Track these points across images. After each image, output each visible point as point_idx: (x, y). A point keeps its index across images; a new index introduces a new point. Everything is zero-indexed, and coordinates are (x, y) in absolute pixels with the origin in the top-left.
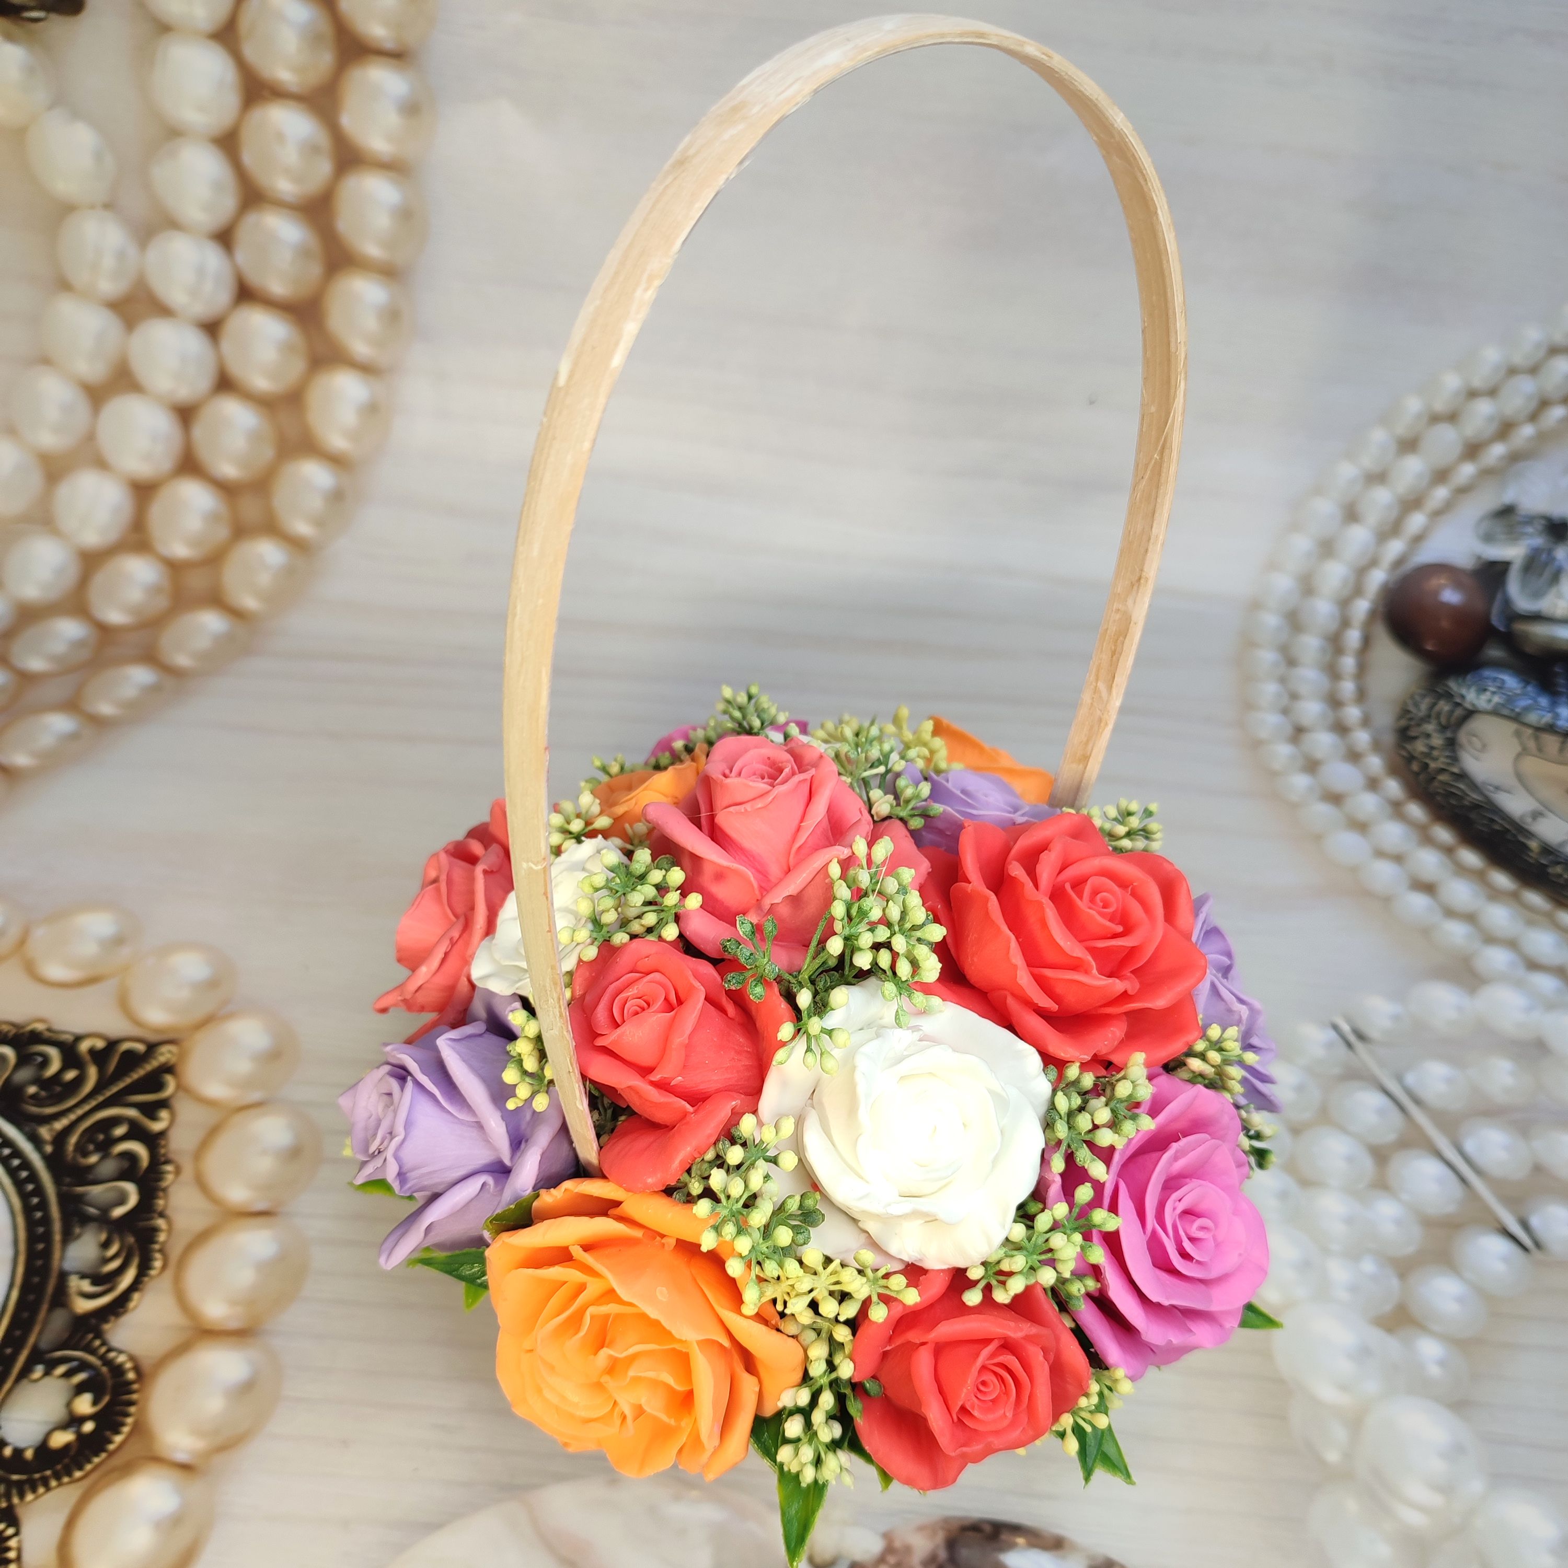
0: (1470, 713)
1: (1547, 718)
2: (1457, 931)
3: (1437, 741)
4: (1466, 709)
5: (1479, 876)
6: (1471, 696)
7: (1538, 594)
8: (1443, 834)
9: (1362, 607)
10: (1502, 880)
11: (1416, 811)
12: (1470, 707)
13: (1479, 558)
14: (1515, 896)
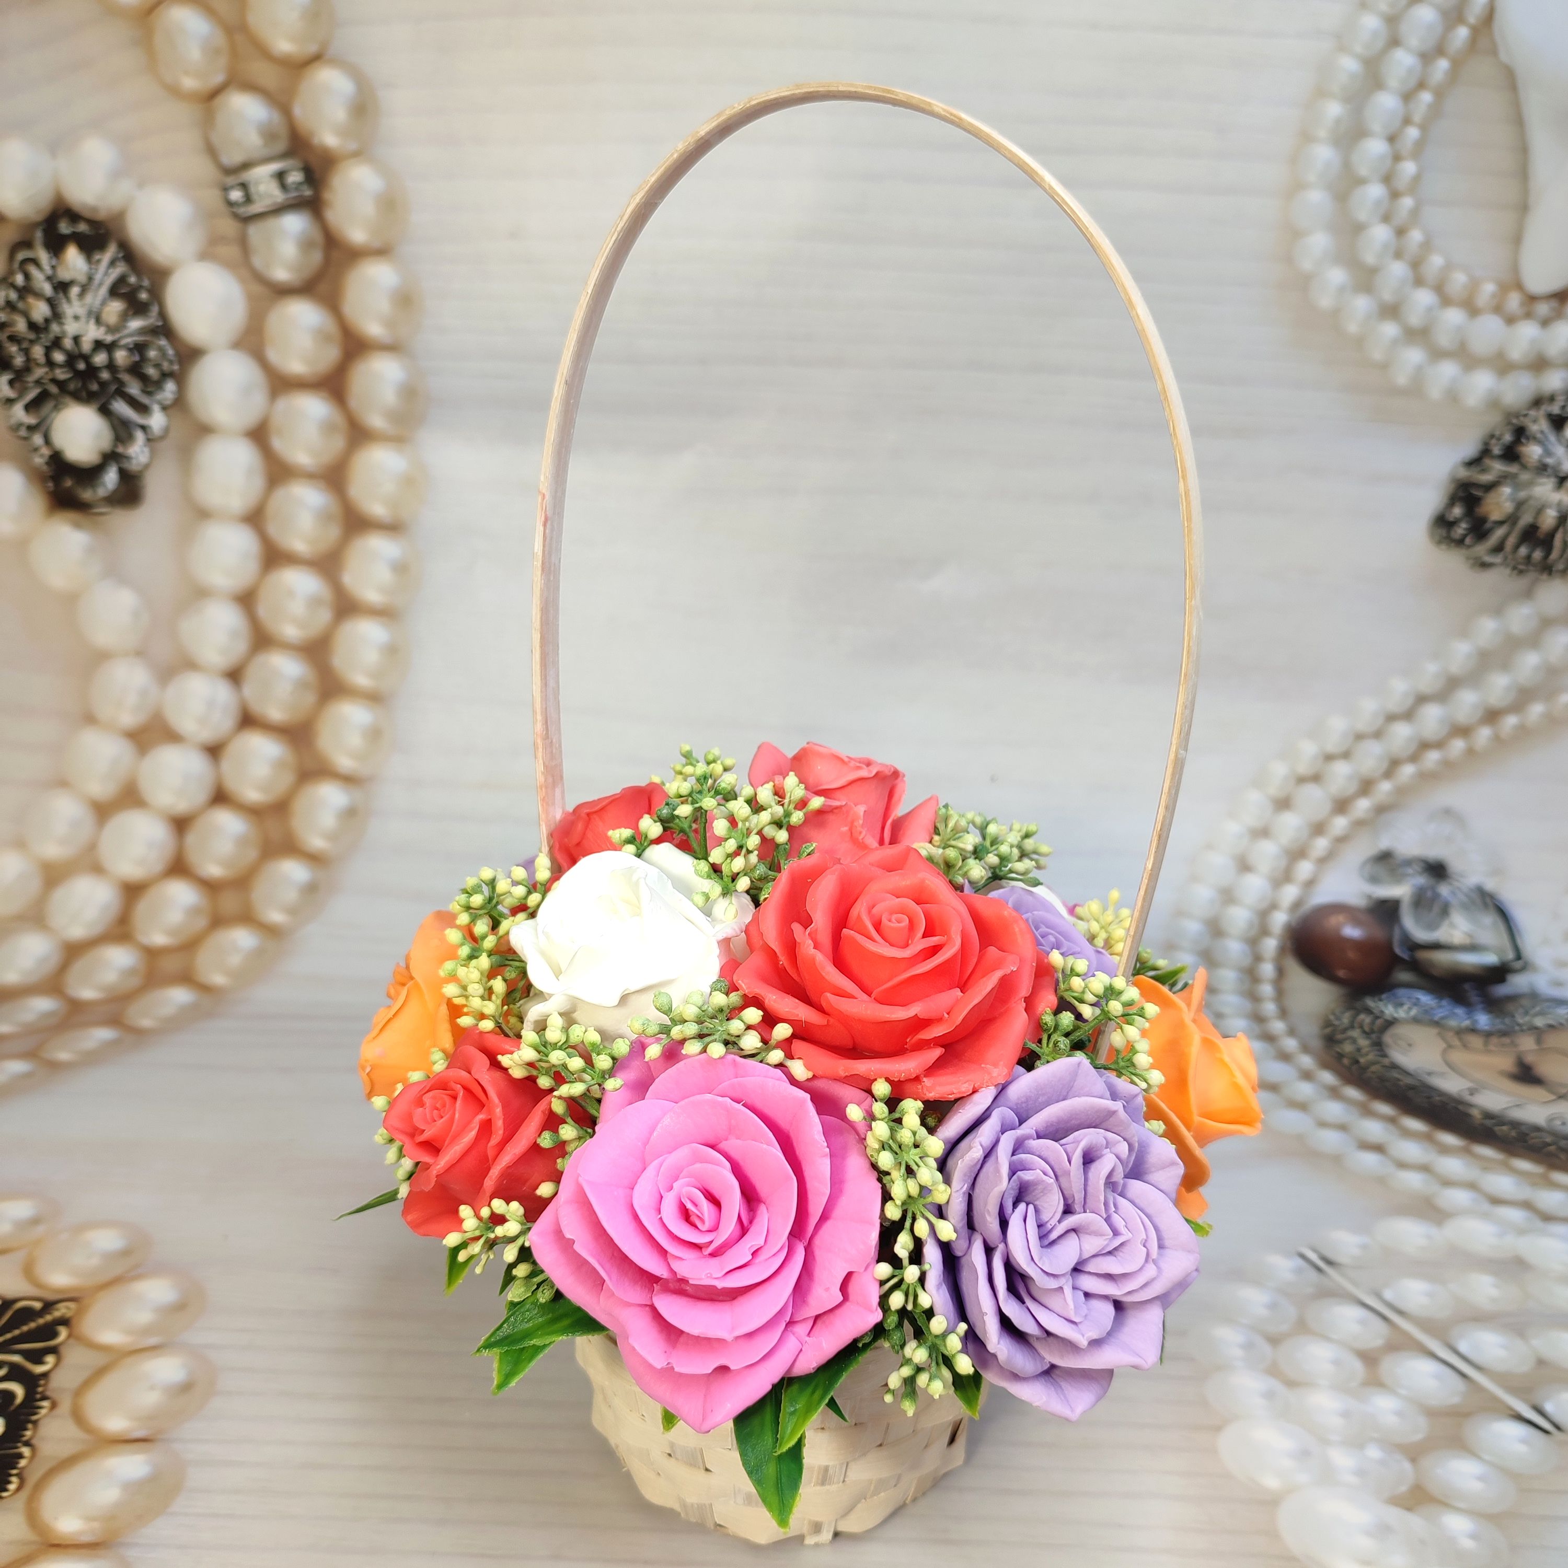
0: (1391, 1023)
1: (1466, 1023)
2: (1413, 1180)
3: (1364, 1042)
4: (1387, 1021)
5: (1428, 1138)
6: (1389, 1010)
7: (1432, 926)
8: (1384, 1108)
9: (1271, 945)
10: (1449, 1139)
11: (1353, 1093)
12: (1389, 1018)
13: (1369, 897)
14: (1467, 1151)
